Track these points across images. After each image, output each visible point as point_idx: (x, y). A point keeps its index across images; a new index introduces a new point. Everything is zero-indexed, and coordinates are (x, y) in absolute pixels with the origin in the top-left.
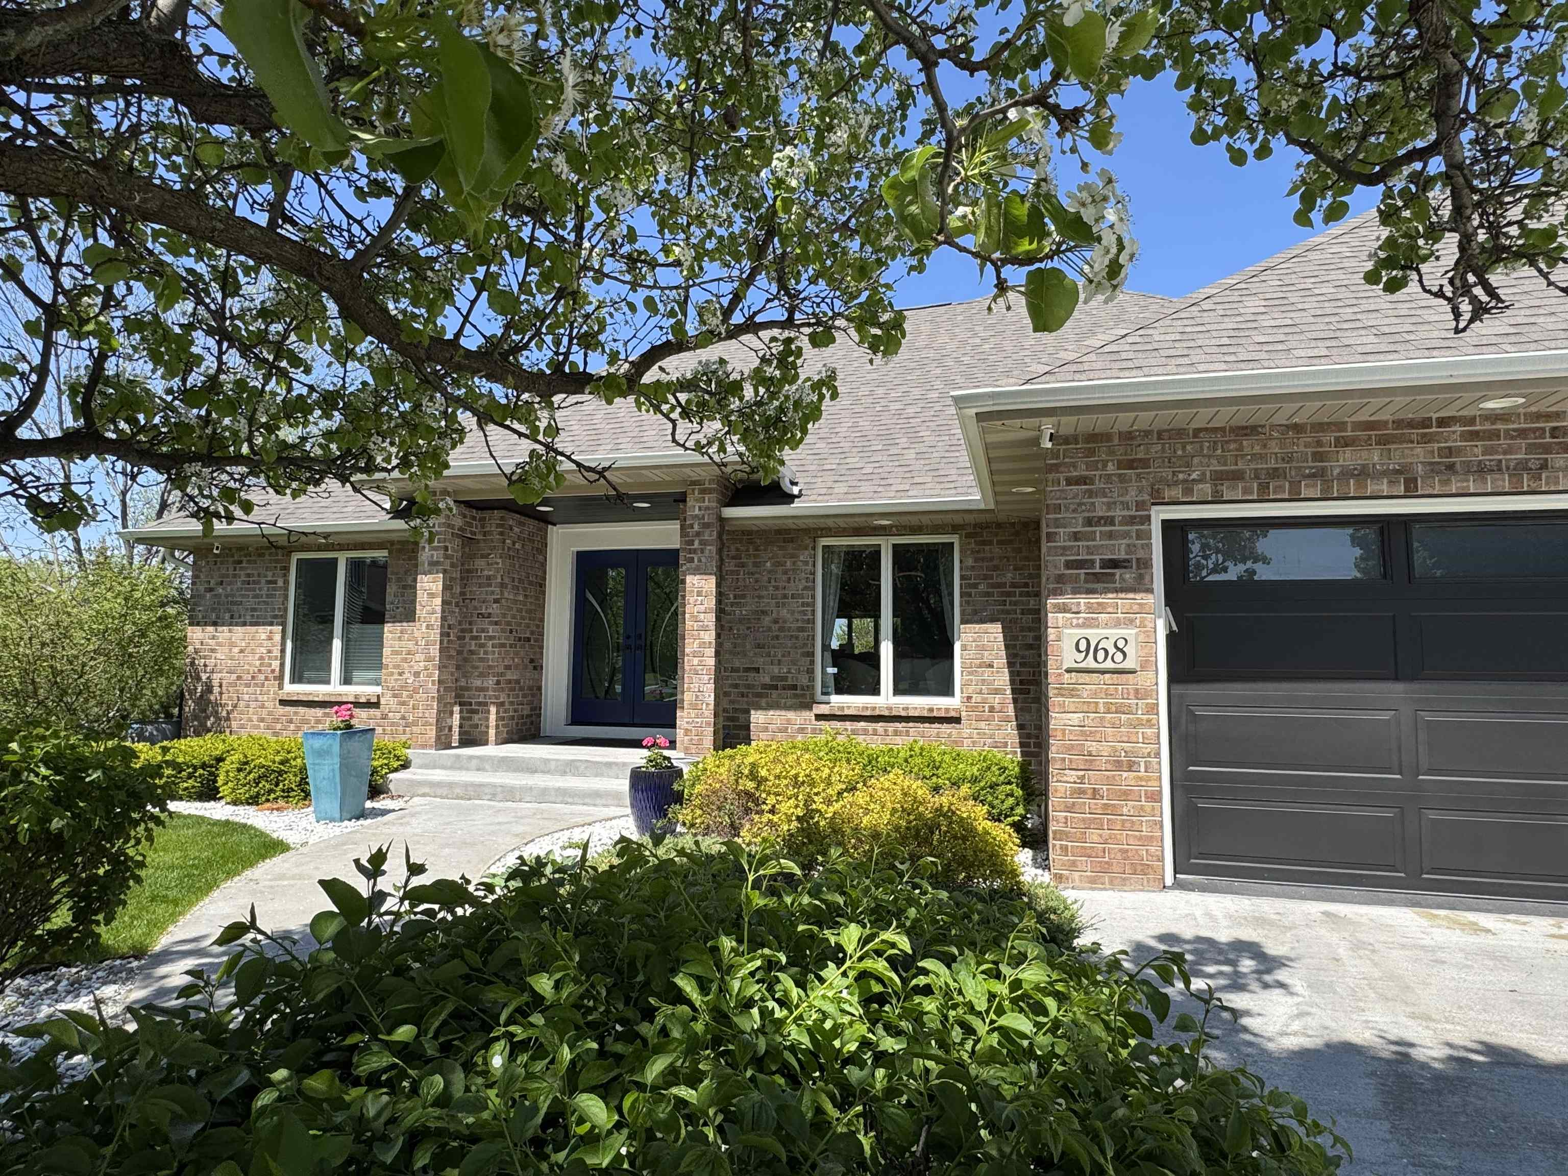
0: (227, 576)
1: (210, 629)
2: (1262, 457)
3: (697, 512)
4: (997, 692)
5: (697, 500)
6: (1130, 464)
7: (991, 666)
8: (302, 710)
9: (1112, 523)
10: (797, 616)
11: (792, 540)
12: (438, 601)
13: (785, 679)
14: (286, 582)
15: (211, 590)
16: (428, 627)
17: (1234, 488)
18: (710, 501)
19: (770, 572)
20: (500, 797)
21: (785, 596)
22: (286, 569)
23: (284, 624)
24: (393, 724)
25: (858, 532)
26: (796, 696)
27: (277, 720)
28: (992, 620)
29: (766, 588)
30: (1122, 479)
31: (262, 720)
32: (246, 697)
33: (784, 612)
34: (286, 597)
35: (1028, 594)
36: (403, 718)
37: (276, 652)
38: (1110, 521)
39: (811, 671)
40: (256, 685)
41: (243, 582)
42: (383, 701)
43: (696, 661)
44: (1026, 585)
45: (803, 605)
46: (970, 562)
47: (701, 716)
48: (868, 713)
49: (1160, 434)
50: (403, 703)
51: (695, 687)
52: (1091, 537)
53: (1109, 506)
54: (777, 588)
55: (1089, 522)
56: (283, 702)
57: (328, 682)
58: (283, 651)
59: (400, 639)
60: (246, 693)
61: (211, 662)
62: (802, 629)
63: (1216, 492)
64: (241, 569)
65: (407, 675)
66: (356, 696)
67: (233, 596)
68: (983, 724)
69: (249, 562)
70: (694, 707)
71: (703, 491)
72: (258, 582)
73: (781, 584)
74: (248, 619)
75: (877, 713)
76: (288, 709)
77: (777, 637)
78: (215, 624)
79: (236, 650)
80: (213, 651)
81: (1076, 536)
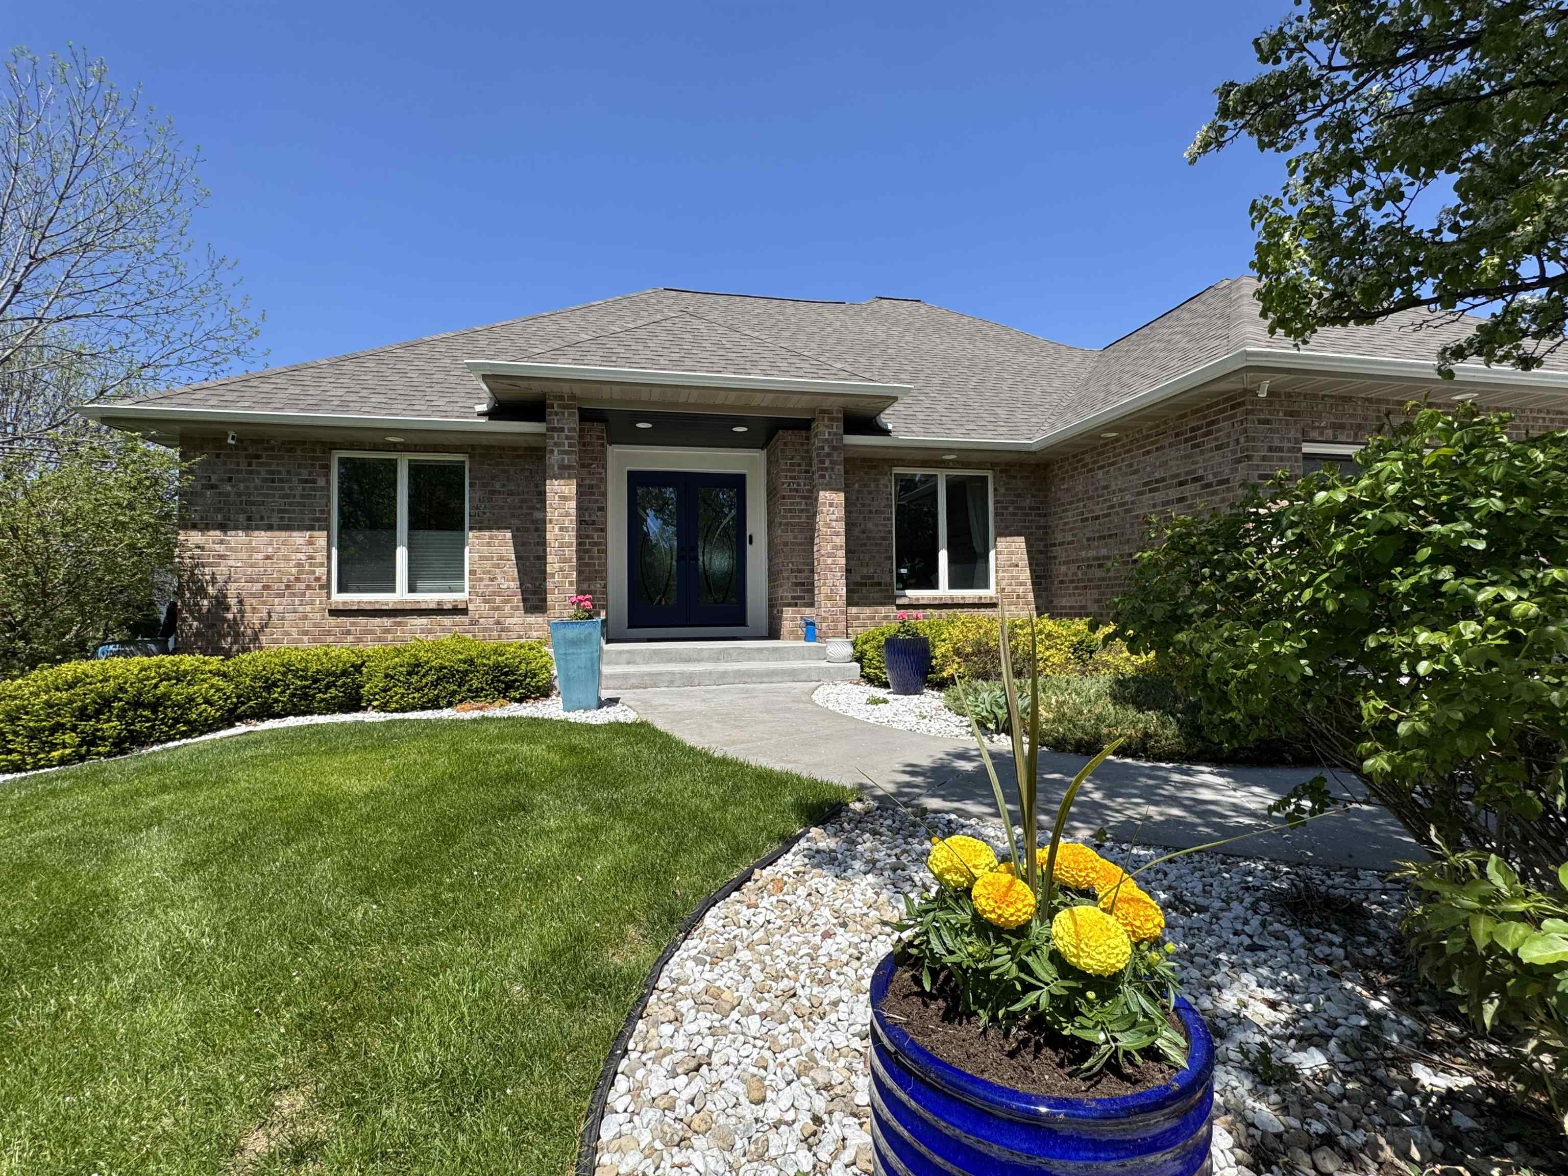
0: (238, 472)
1: (218, 533)
2: (1352, 416)
3: (827, 436)
4: (1021, 584)
5: (827, 427)
6: (1291, 414)
7: (1017, 566)
8: (362, 620)
9: (1282, 451)
10: (880, 528)
11: (875, 467)
12: (573, 504)
13: (872, 577)
14: (328, 482)
15: (213, 487)
16: (561, 529)
17: (1342, 434)
18: (838, 427)
19: (858, 491)
20: (678, 683)
21: (871, 512)
22: (327, 467)
23: (327, 528)
24: (485, 630)
25: (924, 464)
26: (881, 591)
27: (329, 633)
28: (1019, 534)
29: (855, 505)
30: (1287, 423)
31: (306, 633)
32: (280, 609)
33: (870, 525)
34: (328, 499)
35: (1040, 515)
36: (498, 623)
37: (321, 557)
38: (1281, 450)
39: (891, 571)
40: (294, 595)
41: (265, 480)
42: (471, 607)
43: (830, 561)
44: (1039, 508)
45: (884, 519)
46: (1002, 490)
47: (836, 605)
48: (937, 602)
49: (1305, 395)
50: (497, 609)
51: (829, 582)
52: (1270, 459)
53: (1282, 439)
54: (863, 505)
55: (1270, 449)
56: (335, 613)
57: (393, 590)
58: (329, 557)
59: (489, 544)
60: (279, 605)
61: (222, 571)
62: (884, 538)
63: (1335, 436)
64: (262, 465)
65: (500, 580)
66: (439, 603)
67: (249, 495)
68: (1013, 608)
69: (269, 457)
70: (829, 598)
71: (831, 419)
72: (289, 481)
73: (867, 502)
74: (275, 521)
75: (943, 602)
76: (341, 620)
77: (865, 545)
78: (223, 527)
79: (260, 556)
80: (221, 557)
81: (1264, 458)
